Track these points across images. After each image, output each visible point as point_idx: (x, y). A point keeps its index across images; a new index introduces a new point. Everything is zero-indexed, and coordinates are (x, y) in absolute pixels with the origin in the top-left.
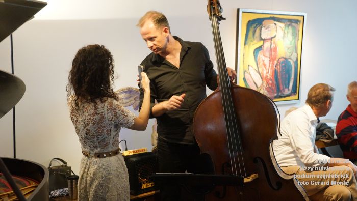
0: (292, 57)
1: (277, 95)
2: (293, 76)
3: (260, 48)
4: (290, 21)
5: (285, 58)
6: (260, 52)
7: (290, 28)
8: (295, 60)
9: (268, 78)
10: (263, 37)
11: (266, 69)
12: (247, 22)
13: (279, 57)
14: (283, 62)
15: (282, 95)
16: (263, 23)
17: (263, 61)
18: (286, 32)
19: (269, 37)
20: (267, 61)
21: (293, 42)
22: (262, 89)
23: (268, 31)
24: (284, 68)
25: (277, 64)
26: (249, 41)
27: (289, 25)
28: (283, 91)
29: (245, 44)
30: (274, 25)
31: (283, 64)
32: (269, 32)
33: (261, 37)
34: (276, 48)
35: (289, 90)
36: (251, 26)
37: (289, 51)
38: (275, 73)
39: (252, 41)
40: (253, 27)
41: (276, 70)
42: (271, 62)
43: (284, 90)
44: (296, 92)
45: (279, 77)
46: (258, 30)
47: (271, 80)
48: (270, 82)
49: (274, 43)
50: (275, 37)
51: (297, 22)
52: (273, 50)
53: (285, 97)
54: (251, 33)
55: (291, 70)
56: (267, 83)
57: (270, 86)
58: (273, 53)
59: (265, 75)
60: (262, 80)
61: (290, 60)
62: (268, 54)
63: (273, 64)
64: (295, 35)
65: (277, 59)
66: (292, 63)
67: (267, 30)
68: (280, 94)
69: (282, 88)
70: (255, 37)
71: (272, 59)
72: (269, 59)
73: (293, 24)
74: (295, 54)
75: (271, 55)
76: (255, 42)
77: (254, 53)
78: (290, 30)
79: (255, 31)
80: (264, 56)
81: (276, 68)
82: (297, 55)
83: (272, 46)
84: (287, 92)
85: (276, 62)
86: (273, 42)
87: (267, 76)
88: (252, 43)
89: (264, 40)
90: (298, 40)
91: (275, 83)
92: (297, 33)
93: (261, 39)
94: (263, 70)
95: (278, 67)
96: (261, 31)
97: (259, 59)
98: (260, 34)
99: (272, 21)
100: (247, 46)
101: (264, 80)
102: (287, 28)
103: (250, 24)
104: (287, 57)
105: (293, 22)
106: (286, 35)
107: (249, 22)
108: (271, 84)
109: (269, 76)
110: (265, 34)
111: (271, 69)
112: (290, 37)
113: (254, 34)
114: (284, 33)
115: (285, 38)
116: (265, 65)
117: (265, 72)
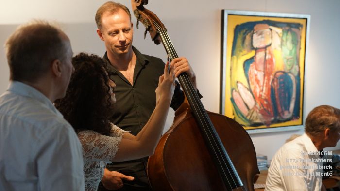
0: (293, 71)
1: (275, 119)
2: (294, 96)
3: (252, 60)
4: (289, 25)
5: (284, 72)
6: (251, 65)
7: (289, 34)
8: (296, 74)
9: (263, 97)
10: (255, 45)
11: (260, 87)
12: (234, 27)
13: (276, 70)
14: (281, 77)
15: (281, 120)
16: (255, 28)
17: (256, 76)
18: (284, 39)
19: (262, 46)
20: (260, 76)
21: (293, 51)
22: (255, 112)
23: (262, 37)
24: (282, 85)
25: (273, 80)
26: (237, 50)
27: (288, 31)
28: (281, 114)
29: (232, 54)
30: (268, 30)
31: (281, 80)
32: (263, 39)
33: (252, 46)
34: (271, 60)
35: (289, 112)
36: (240, 32)
37: (289, 63)
38: (272, 90)
39: (241, 51)
40: (242, 33)
41: (272, 87)
42: (266, 78)
43: (283, 112)
44: (298, 115)
45: (277, 97)
46: (248, 37)
47: (266, 100)
48: (265, 103)
49: (270, 53)
50: (270, 45)
51: (298, 26)
52: (268, 62)
53: (285, 121)
54: (239, 41)
55: (292, 87)
56: (262, 104)
57: (265, 107)
58: (268, 66)
59: (258, 95)
60: (255, 101)
61: (290, 75)
62: (261, 67)
63: (269, 79)
64: (296, 42)
65: (273, 74)
66: (293, 78)
67: (260, 36)
68: (278, 118)
69: (280, 111)
70: (245, 46)
71: (267, 74)
72: (263, 73)
73: (293, 29)
74: (296, 67)
75: (265, 68)
76: (245, 52)
77: (244, 65)
78: (290, 36)
79: (244, 38)
80: (257, 69)
81: (273, 85)
82: (299, 67)
83: (267, 57)
84: (287, 115)
85: (272, 77)
86: (267, 51)
87: (261, 96)
88: (241, 53)
89: (257, 50)
90: (300, 49)
91: (271, 104)
92: (299, 40)
93: (253, 48)
94: (255, 87)
95: (276, 83)
96: (252, 39)
97: (250, 73)
98: (252, 42)
99: (266, 25)
100: (235, 57)
101: (257, 101)
102: (285, 34)
103: (238, 29)
104: (286, 71)
105: (293, 27)
106: (284, 43)
107: (237, 26)
108: (267, 105)
109: (263, 95)
110: (258, 41)
111: (266, 86)
112: (289, 45)
113: (243, 42)
114: (282, 41)
115: (283, 47)
116: (258, 81)
117: (258, 90)
